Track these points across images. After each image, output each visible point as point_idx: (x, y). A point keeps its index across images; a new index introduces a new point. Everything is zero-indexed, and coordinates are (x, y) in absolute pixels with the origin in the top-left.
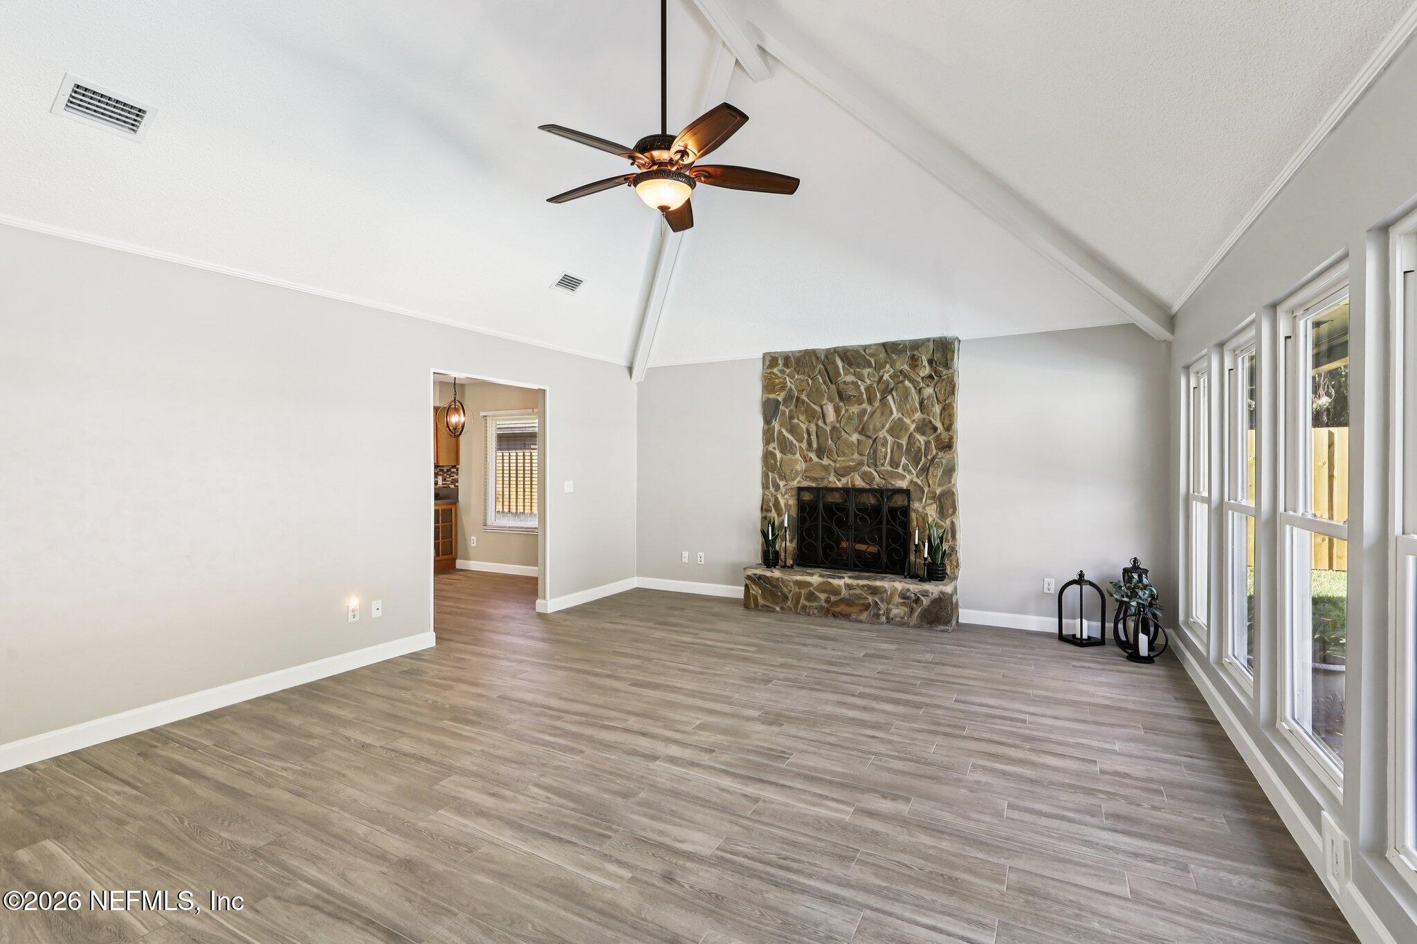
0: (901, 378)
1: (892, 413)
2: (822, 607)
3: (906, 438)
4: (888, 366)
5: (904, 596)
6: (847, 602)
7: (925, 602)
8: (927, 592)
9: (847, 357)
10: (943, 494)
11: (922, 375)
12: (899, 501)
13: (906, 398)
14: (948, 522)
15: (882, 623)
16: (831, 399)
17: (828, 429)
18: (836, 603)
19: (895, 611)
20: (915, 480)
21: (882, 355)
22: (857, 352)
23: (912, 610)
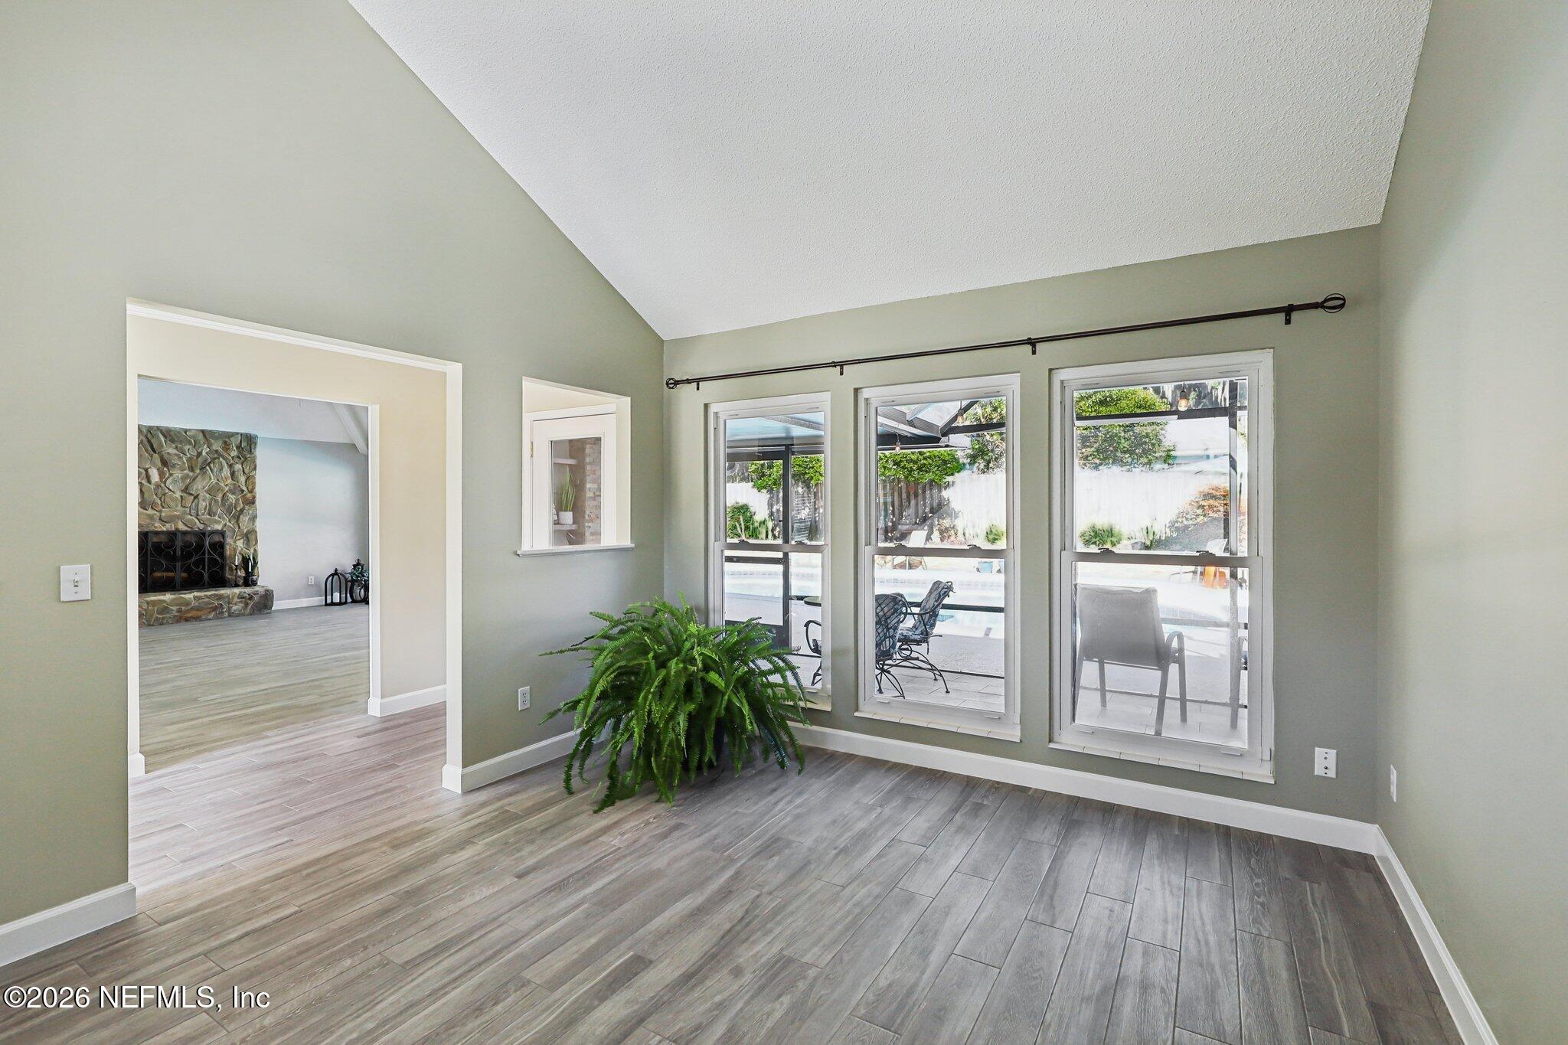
0: (216, 456)
1: (210, 479)
2: (175, 616)
3: (220, 495)
4: (206, 446)
5: (241, 597)
6: (198, 609)
7: (256, 598)
8: (257, 591)
9: (170, 436)
10: (249, 532)
11: (232, 455)
12: (217, 538)
13: (221, 470)
14: (252, 551)
15: (225, 617)
16: (154, 465)
17: (152, 487)
18: (188, 611)
19: (235, 608)
20: (228, 524)
21: (201, 437)
22: (179, 433)
23: (247, 605)
